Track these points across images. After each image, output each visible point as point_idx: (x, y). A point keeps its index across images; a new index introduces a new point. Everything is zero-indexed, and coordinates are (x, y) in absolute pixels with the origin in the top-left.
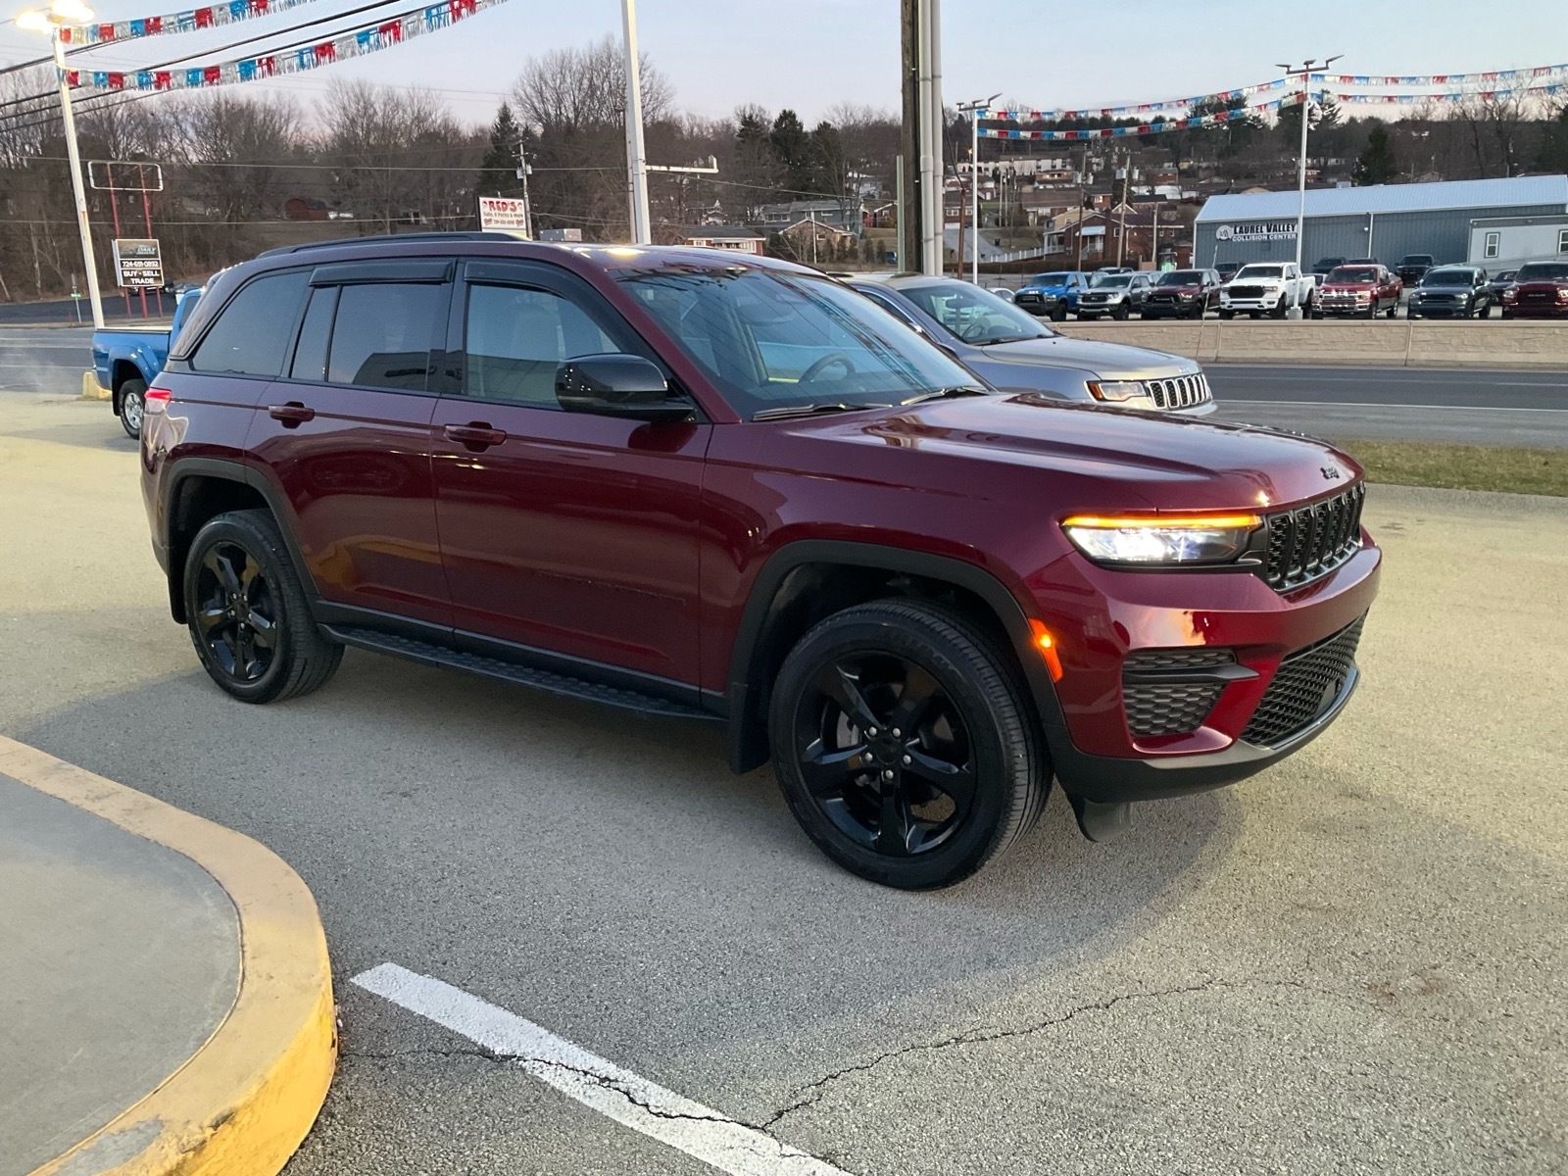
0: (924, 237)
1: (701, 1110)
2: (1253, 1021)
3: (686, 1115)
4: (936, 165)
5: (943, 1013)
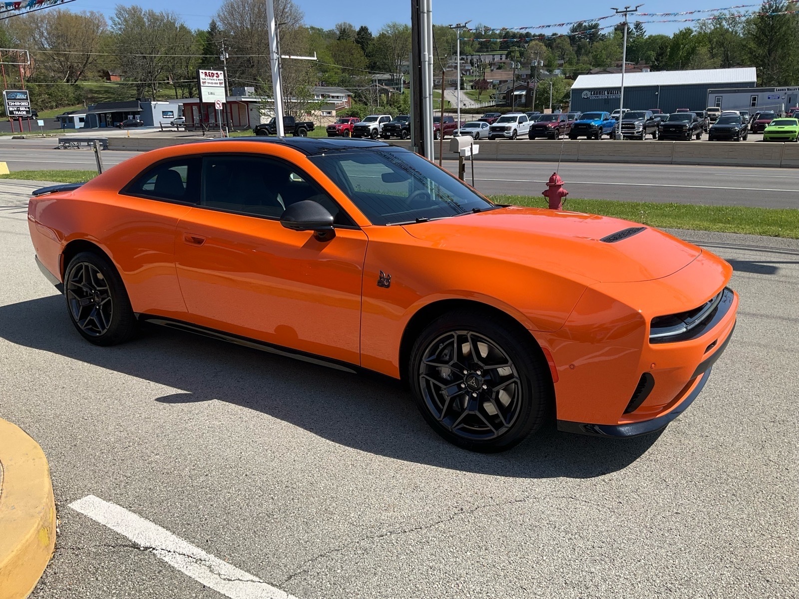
0: (424, 96)
1: (249, 576)
2: (547, 519)
3: (239, 579)
4: (429, 58)
5: (386, 518)
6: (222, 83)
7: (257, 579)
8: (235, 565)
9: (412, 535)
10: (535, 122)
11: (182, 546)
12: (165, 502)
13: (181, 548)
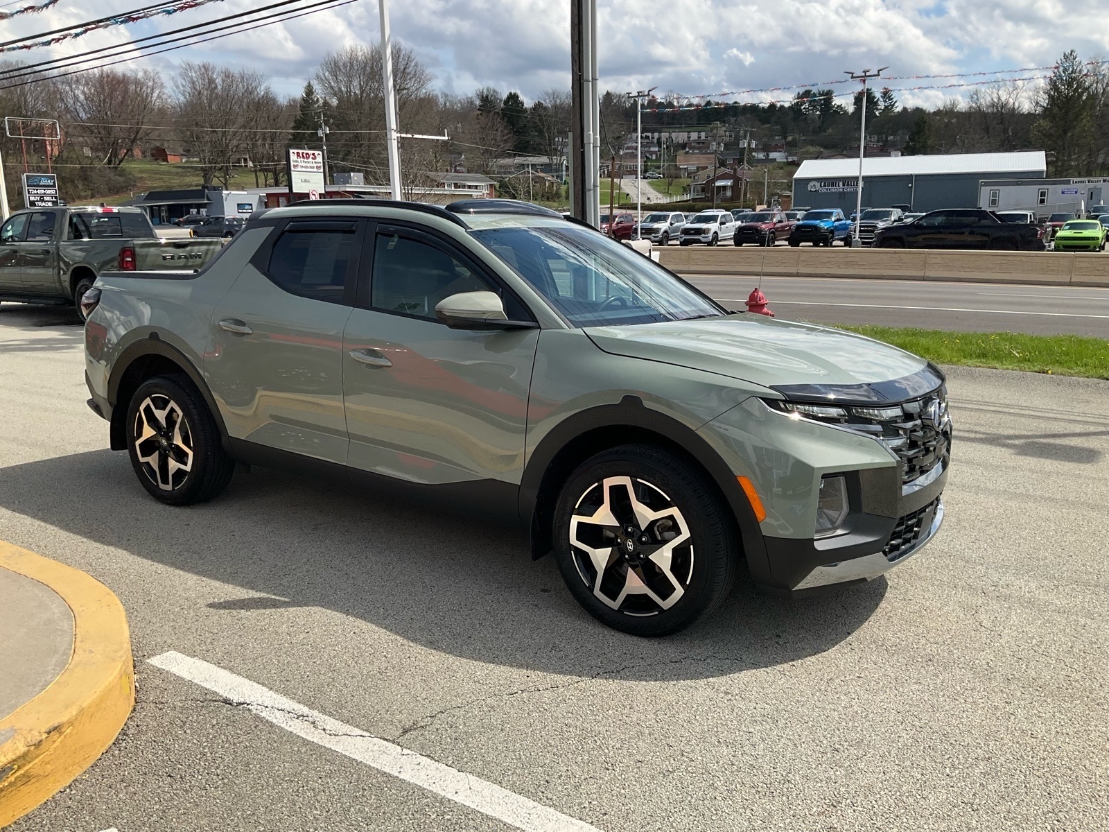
0: (587, 188)
1: (358, 732)
3: (347, 735)
4: (595, 139)
5: (518, 677)
6: (320, 167)
7: (368, 734)
8: (342, 721)
9: (547, 694)
10: (742, 222)
11: (281, 701)
12: (260, 659)
13: (280, 704)
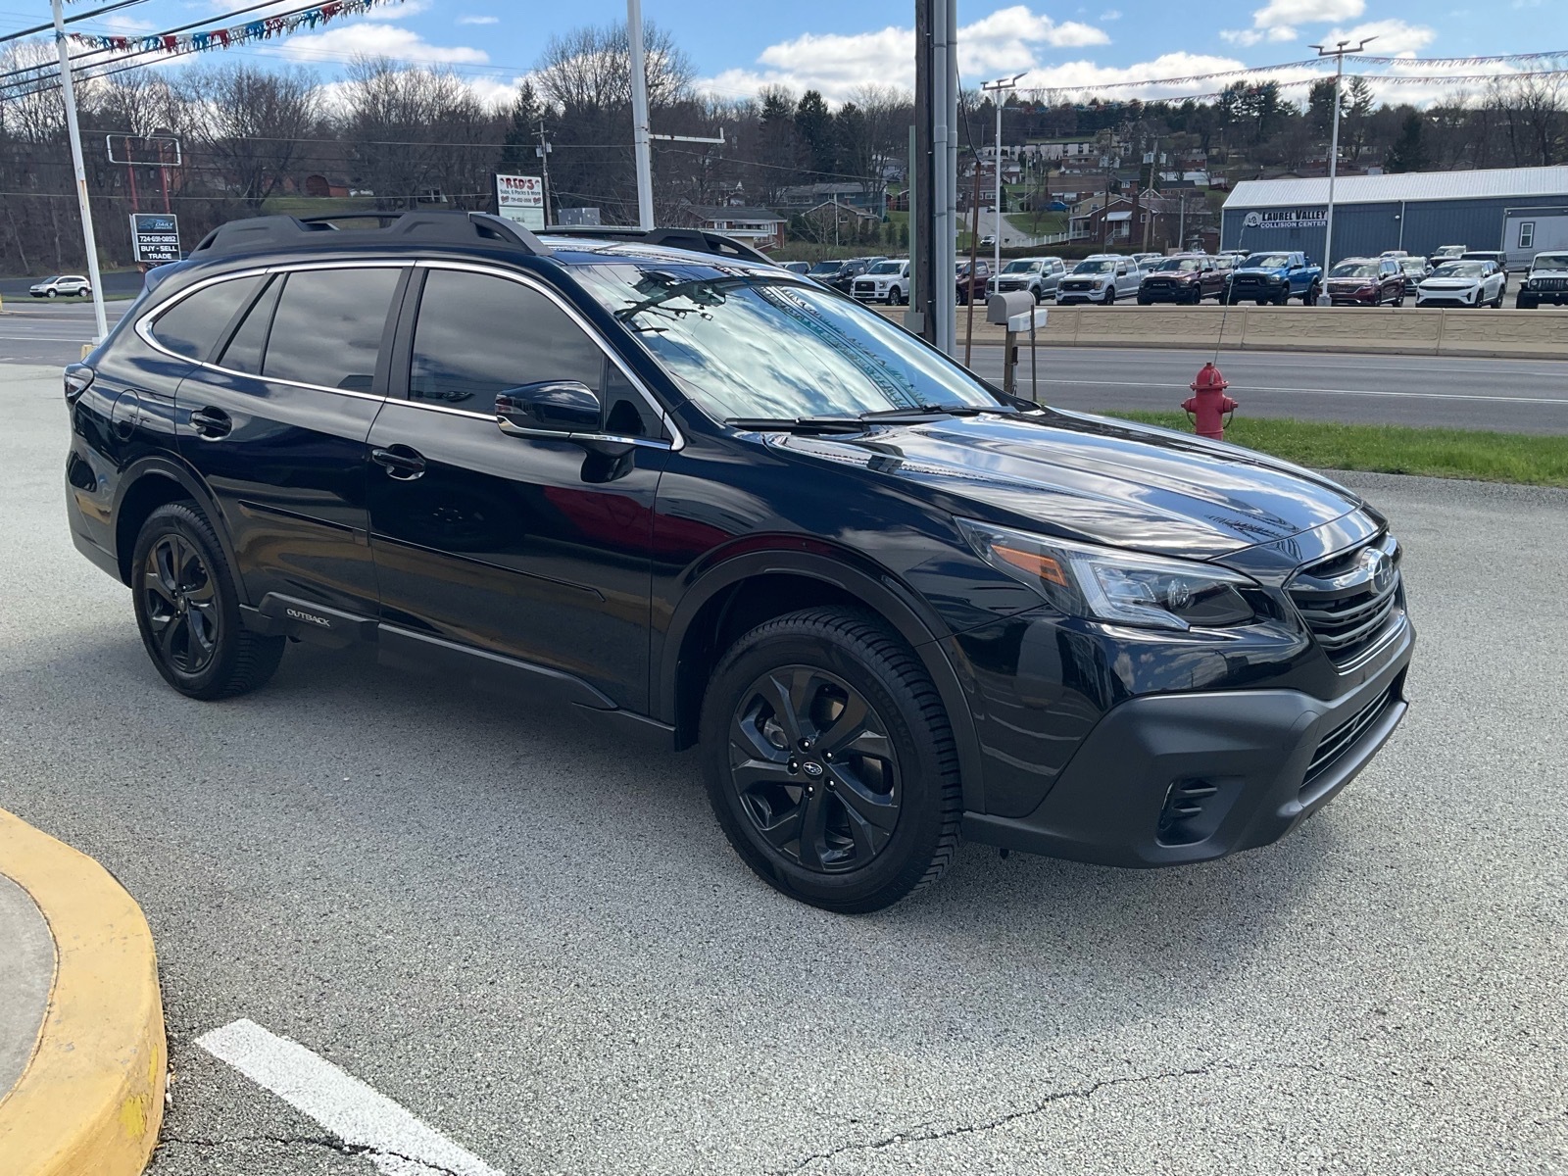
0: (937, 211)
2: (1262, 1117)
4: (950, 135)
5: (890, 1100)
6: (539, 199)
9: (952, 1145)
10: (1150, 272)
11: (435, 1146)
12: (401, 1042)
13: (433, 1153)
